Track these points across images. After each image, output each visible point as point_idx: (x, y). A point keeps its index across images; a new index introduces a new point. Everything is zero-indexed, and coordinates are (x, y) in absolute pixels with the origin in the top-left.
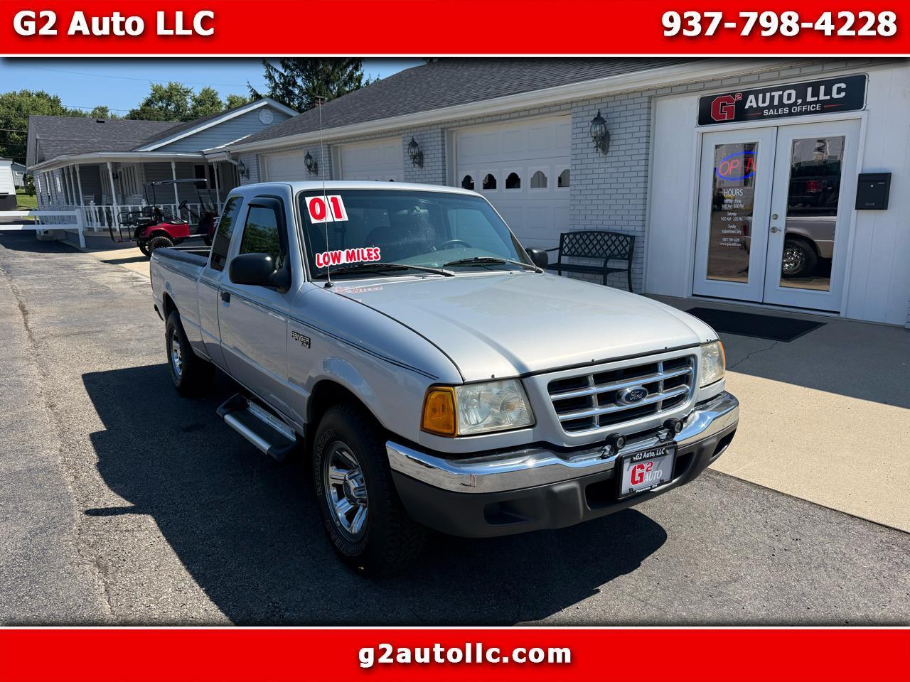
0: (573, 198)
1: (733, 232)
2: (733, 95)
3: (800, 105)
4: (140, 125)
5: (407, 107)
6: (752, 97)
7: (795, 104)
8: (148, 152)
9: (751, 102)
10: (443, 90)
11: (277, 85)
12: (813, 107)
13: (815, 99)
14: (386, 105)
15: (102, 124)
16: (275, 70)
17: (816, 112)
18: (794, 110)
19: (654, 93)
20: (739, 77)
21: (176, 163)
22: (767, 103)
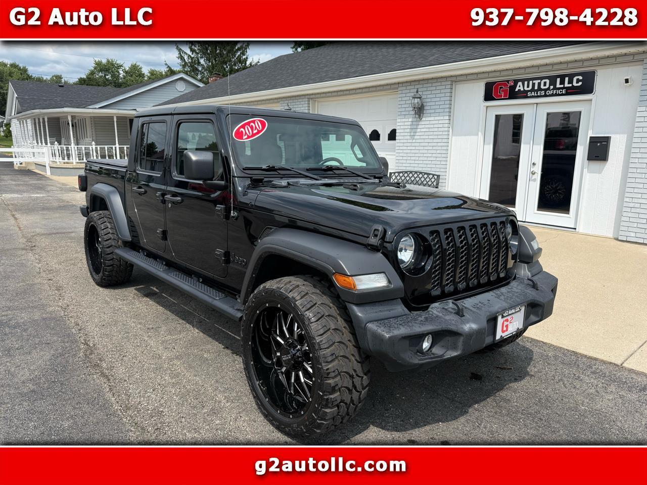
0: (398, 148)
2: (508, 81)
3: (552, 89)
4: (89, 89)
5: (283, 83)
6: (520, 83)
7: (549, 89)
8: (95, 110)
9: (519, 87)
10: (308, 72)
11: (186, 63)
12: (561, 92)
13: (562, 86)
14: (268, 81)
15: (62, 88)
16: (185, 53)
17: (562, 95)
18: (548, 93)
19: (454, 79)
20: (512, 70)
21: (117, 117)
22: (530, 88)
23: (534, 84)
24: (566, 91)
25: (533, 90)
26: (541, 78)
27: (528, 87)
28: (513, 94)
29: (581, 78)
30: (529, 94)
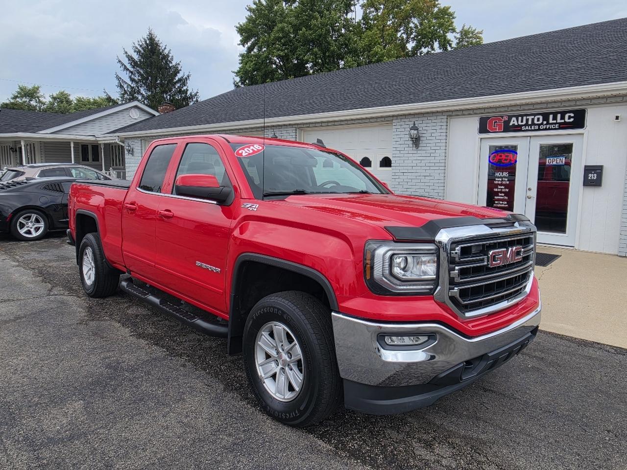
0: (394, 174)
1: (502, 198)
2: (502, 117)
3: (545, 125)
6: (514, 119)
7: (542, 124)
8: (46, 134)
9: (514, 121)
11: (126, 92)
12: (554, 126)
13: (555, 122)
16: (124, 82)
17: (555, 129)
18: (542, 127)
19: (451, 113)
20: (508, 107)
21: (74, 142)
22: (524, 122)
23: (527, 120)
24: (559, 126)
25: (527, 125)
26: (535, 115)
27: (522, 122)
28: (507, 128)
29: (572, 115)
30: (523, 128)
